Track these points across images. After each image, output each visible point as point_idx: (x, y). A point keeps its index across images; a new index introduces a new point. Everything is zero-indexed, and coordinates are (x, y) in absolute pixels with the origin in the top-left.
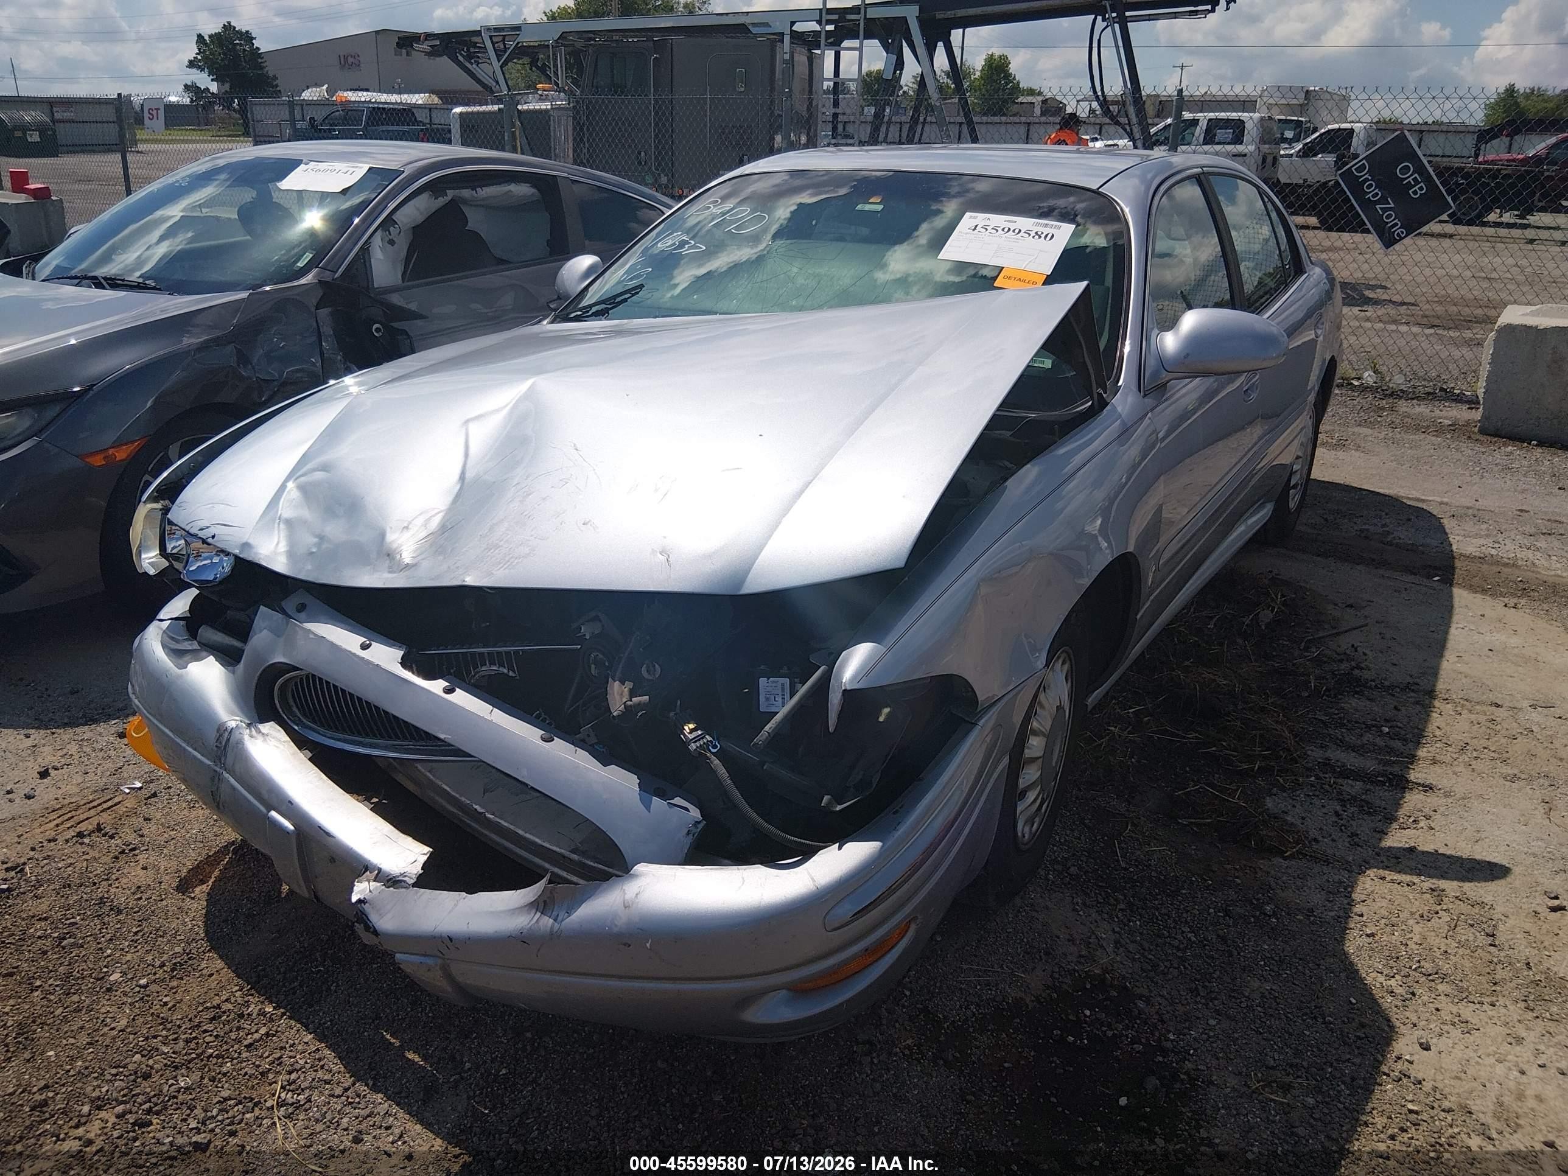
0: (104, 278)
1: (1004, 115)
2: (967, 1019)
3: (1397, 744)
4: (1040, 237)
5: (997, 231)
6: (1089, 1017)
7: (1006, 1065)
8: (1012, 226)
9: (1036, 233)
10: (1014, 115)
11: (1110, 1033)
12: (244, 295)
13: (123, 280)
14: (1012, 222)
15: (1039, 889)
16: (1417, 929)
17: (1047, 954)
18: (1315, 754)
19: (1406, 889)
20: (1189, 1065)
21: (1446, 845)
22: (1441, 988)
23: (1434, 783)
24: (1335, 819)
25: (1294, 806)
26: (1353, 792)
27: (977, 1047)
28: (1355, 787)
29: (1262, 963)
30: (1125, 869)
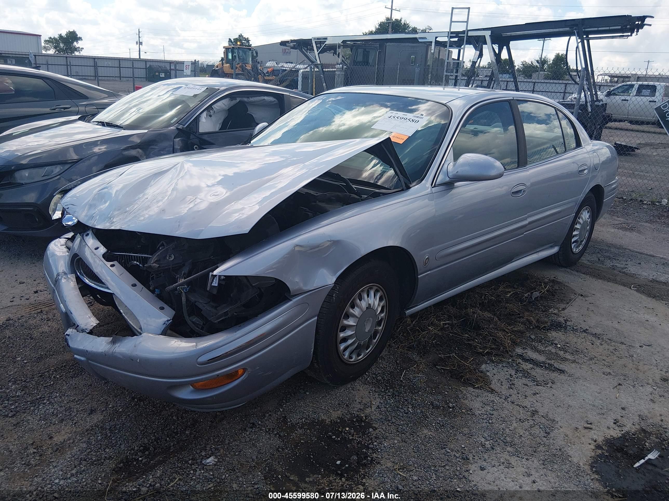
0: (106, 123)
1: (562, 80)
2: (298, 423)
3: (561, 353)
4: (413, 121)
5: (398, 118)
6: (347, 431)
7: (302, 441)
8: (404, 117)
9: (412, 120)
10: (567, 80)
11: (351, 438)
12: (146, 131)
13: (112, 124)
14: (405, 115)
15: (360, 382)
16: (515, 425)
17: (347, 406)
18: (519, 350)
19: (522, 408)
20: (375, 455)
21: (553, 395)
22: (509, 449)
23: (566, 370)
24: (509, 377)
25: (493, 369)
26: (525, 367)
27: (296, 433)
28: (527, 366)
29: (434, 424)
30: (402, 381)
